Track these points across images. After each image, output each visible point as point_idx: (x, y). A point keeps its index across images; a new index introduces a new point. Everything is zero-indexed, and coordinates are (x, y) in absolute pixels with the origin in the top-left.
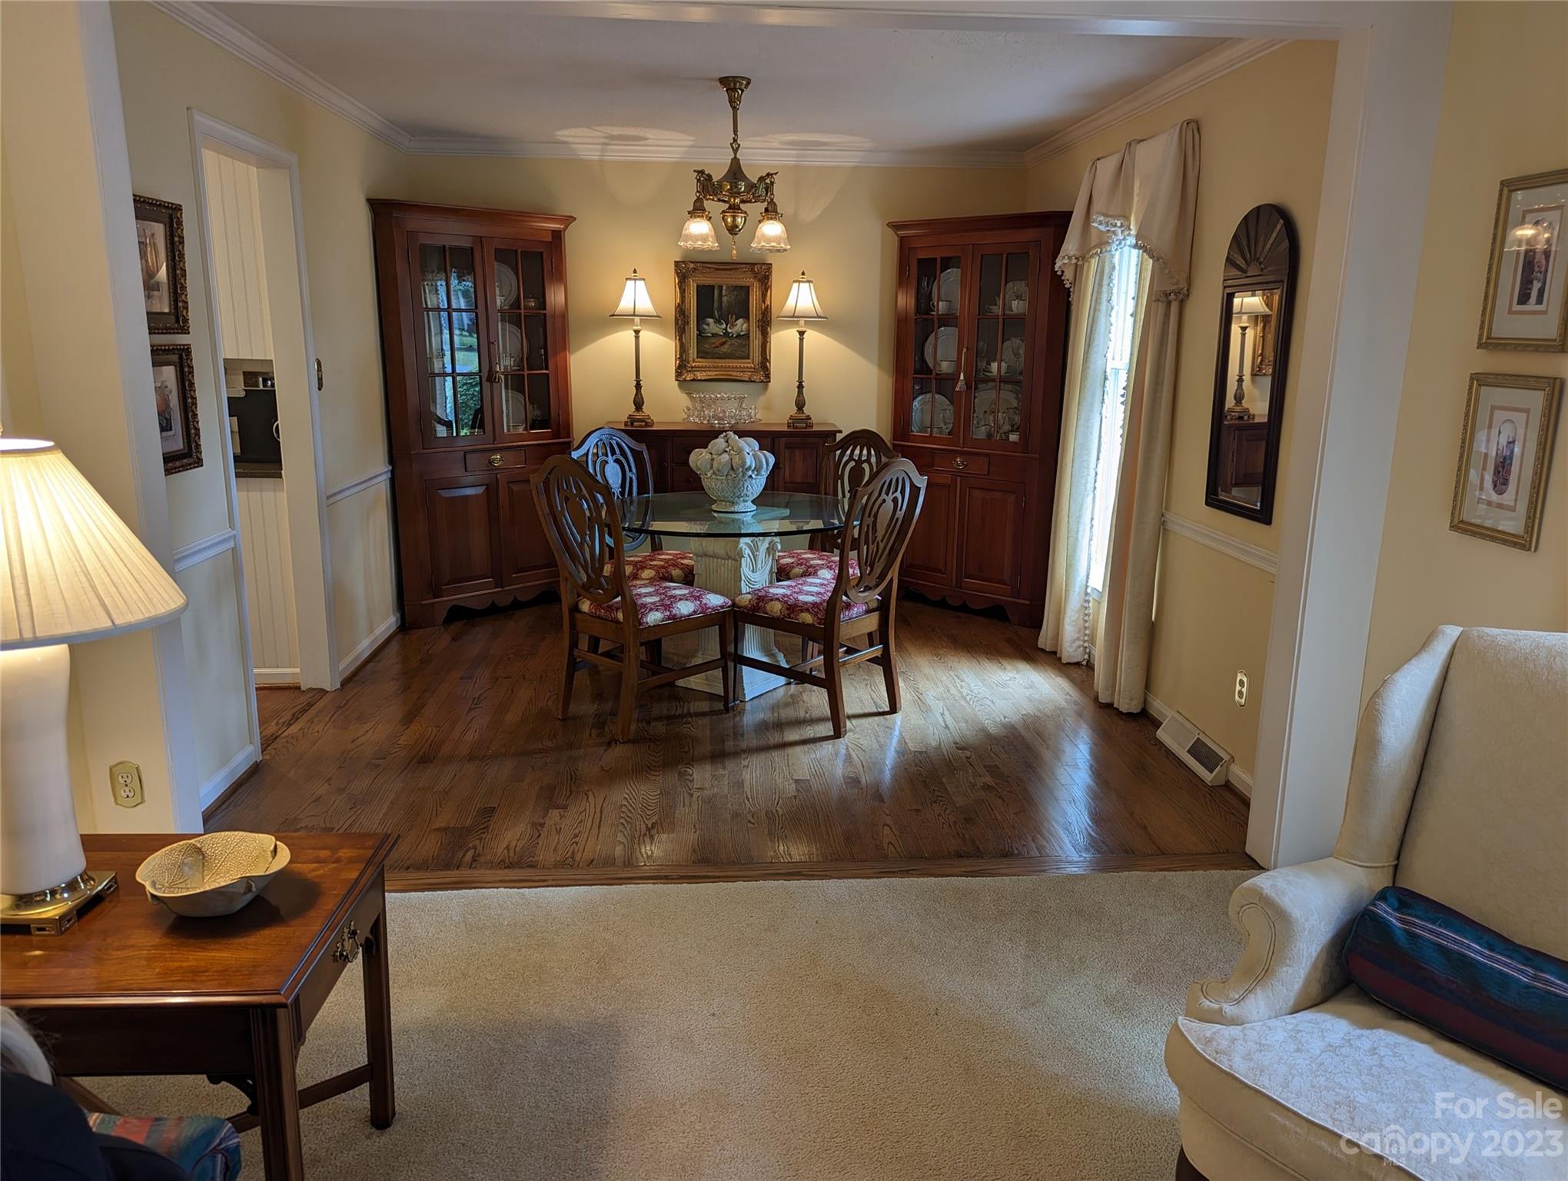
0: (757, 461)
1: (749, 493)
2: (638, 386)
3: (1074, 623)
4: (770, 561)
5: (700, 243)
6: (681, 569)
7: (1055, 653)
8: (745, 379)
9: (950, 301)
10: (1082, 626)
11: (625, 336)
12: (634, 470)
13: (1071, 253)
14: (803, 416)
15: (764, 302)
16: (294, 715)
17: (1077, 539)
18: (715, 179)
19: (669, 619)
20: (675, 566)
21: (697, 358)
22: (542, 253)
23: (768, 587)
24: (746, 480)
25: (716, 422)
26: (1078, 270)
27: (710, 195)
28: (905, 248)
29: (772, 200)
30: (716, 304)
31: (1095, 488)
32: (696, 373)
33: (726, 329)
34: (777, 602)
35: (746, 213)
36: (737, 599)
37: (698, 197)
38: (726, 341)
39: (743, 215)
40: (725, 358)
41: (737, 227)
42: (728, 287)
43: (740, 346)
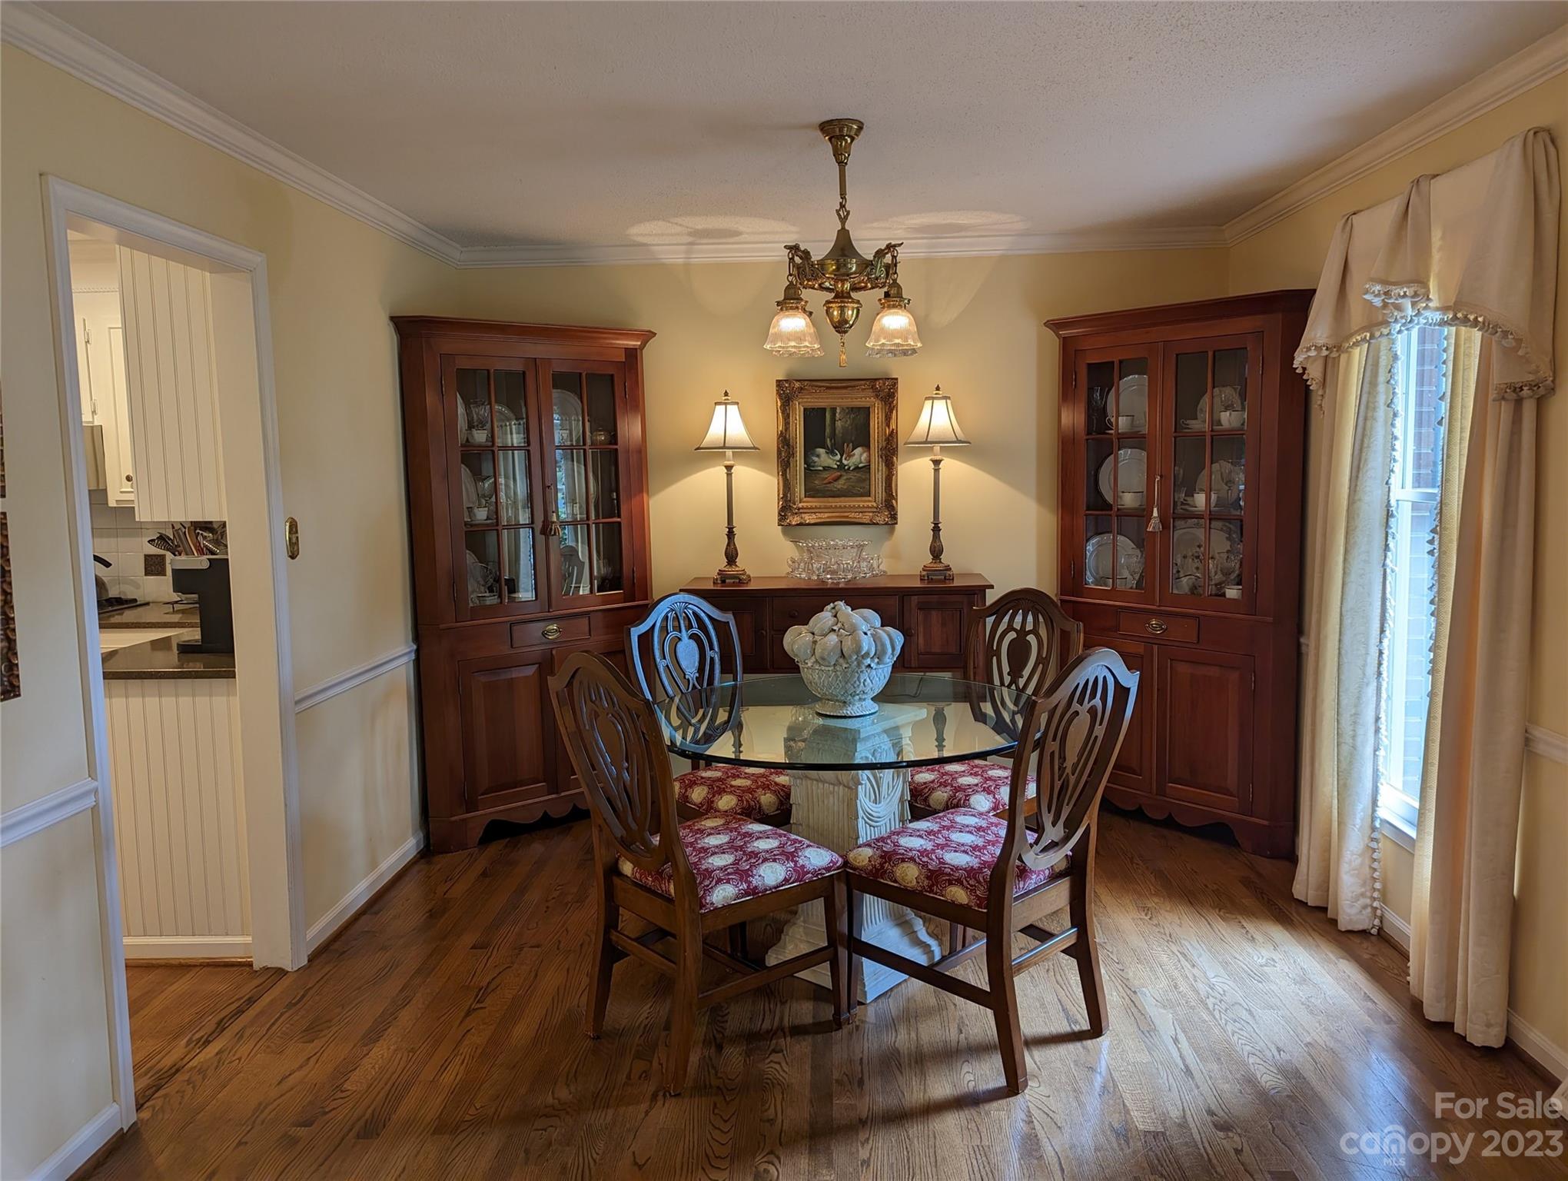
0: (879, 644)
1: (867, 690)
2: (731, 534)
3: (1356, 872)
4: (900, 786)
5: (793, 344)
6: (775, 792)
7: (1324, 910)
8: (864, 521)
9: (1133, 416)
10: (1368, 876)
11: (715, 474)
12: (716, 649)
13: (1321, 342)
14: (940, 567)
15: (888, 425)
16: (219, 1023)
17: (1354, 747)
18: (816, 257)
19: (747, 894)
20: (766, 787)
21: (805, 497)
22: (612, 376)
23: (898, 833)
24: (862, 672)
25: (829, 576)
26: (1330, 364)
27: (809, 280)
28: (1070, 355)
29: (895, 281)
30: (828, 431)
31: (1379, 674)
32: (803, 515)
33: (840, 461)
34: (912, 865)
35: (858, 302)
36: (851, 855)
37: (791, 282)
38: (841, 476)
39: (856, 306)
40: (839, 496)
41: (847, 322)
42: (843, 409)
43: (859, 482)
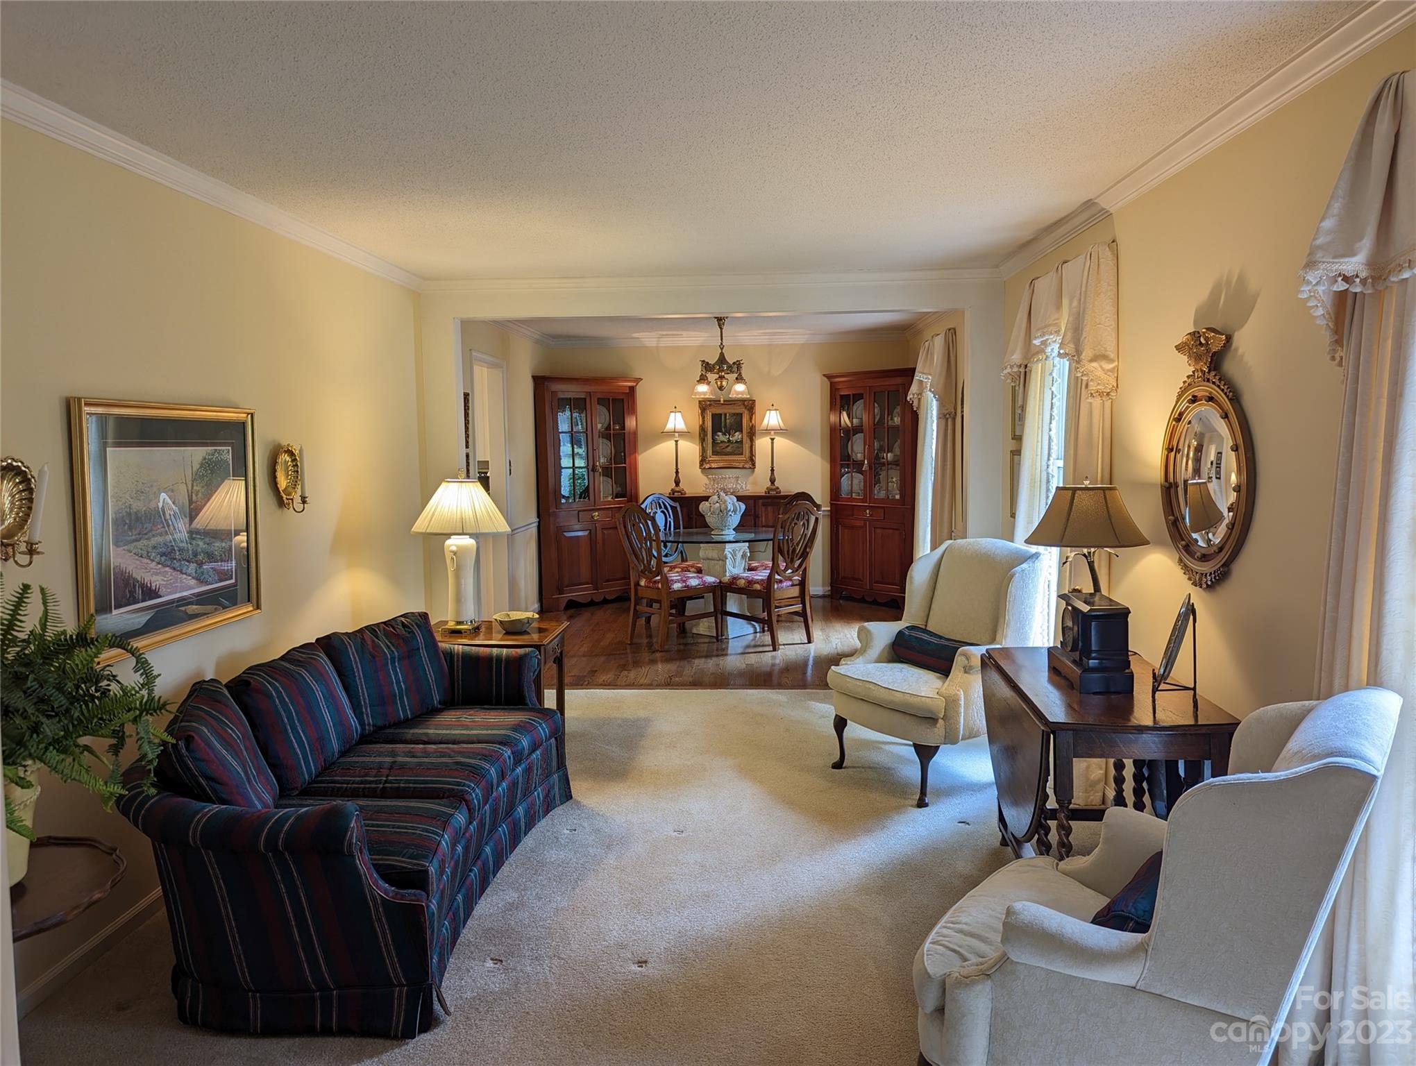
0: (736, 508)
1: (731, 524)
2: (677, 472)
4: (744, 563)
5: (702, 396)
8: (740, 467)
11: (670, 444)
12: (672, 517)
13: (915, 392)
14: (774, 487)
15: (751, 422)
18: (711, 364)
19: (685, 587)
21: (712, 455)
22: (623, 400)
23: (740, 574)
24: (729, 518)
27: (709, 372)
28: (834, 388)
29: (740, 373)
30: (723, 424)
32: (711, 464)
33: (729, 438)
34: (745, 581)
35: (727, 379)
36: (723, 579)
37: (702, 373)
38: (729, 445)
40: (729, 455)
41: (723, 386)
42: (729, 415)
43: (738, 448)
